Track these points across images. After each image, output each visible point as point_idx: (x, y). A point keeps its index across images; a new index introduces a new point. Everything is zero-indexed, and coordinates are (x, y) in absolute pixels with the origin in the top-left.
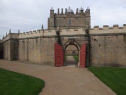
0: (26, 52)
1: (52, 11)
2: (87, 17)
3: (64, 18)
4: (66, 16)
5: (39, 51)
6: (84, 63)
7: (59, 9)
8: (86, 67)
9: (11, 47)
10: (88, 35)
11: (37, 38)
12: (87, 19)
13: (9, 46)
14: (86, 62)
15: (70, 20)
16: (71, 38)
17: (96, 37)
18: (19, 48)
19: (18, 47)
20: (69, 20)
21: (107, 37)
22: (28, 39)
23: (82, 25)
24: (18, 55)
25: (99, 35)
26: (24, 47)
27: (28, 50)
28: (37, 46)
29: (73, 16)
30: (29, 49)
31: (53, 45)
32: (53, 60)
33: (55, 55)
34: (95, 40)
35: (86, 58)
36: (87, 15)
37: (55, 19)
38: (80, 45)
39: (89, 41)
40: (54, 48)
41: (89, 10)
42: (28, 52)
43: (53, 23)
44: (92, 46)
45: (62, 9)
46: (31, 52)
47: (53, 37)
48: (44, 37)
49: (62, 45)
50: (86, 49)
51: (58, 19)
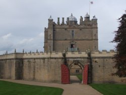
0: (32, 72)
1: (50, 21)
2: (94, 28)
3: (66, 29)
4: (68, 27)
5: (46, 71)
6: (86, 81)
7: (59, 18)
8: (88, 84)
9: (16, 66)
10: (90, 58)
11: (44, 59)
12: (94, 30)
13: (14, 66)
14: (88, 80)
15: (73, 31)
16: (76, 59)
17: (96, 59)
18: (24, 67)
19: (22, 66)
20: (71, 32)
21: (105, 59)
22: (35, 59)
23: (87, 37)
24: (22, 75)
25: (99, 58)
26: (30, 67)
27: (34, 69)
28: (44, 66)
29: (76, 27)
30: (36, 69)
31: (60, 65)
32: (60, 79)
33: (62, 74)
34: (96, 61)
35: (88, 76)
36: (94, 26)
37: (54, 30)
38: (83, 66)
39: (91, 62)
40: (60, 68)
41: (97, 20)
42: (34, 72)
43: (52, 35)
44: (93, 67)
45: (63, 18)
46: (38, 71)
47: (60, 58)
48: (51, 58)
49: (67, 66)
50: (88, 69)
51: (57, 30)
